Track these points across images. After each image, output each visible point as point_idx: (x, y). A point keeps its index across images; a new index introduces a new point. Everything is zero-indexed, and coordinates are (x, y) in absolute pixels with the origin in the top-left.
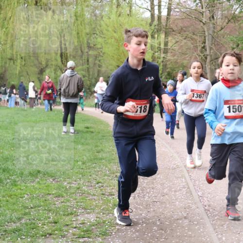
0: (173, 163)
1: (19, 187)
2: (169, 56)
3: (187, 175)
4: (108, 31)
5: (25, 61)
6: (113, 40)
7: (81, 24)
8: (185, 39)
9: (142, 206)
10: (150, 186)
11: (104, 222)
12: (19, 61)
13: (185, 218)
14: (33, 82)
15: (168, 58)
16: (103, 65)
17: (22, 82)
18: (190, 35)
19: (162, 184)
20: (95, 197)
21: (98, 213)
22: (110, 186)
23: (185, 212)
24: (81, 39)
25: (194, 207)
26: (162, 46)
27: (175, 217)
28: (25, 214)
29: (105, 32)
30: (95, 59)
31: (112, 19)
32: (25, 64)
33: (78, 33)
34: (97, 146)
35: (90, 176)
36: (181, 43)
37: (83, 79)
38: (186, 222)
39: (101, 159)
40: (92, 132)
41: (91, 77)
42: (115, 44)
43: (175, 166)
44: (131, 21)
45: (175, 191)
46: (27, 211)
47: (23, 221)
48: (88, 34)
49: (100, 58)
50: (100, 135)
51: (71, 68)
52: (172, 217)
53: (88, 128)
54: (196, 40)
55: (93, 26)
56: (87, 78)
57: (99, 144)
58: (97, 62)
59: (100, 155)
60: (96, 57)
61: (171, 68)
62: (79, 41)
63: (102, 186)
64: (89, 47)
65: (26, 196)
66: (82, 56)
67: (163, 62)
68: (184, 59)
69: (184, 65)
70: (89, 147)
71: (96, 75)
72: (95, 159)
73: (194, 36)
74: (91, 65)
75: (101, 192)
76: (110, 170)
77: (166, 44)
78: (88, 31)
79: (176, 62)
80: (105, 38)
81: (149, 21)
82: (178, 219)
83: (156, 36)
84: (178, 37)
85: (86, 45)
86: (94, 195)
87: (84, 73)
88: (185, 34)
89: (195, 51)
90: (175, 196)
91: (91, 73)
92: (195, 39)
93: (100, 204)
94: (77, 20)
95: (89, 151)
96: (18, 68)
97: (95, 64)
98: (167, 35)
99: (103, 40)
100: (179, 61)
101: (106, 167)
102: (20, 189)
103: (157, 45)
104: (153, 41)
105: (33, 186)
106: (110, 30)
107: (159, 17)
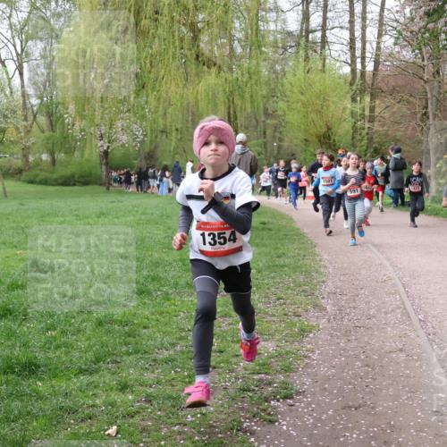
0: (382, 273)
1: (173, 301)
2: (376, 126)
3: (402, 290)
4: (292, 92)
5: (181, 133)
6: (300, 104)
7: (256, 84)
8: (399, 102)
9: (339, 332)
10: (351, 305)
11: (287, 353)
12: (174, 134)
13: (401, 350)
14: (192, 162)
15: (375, 129)
16: (286, 139)
17: (178, 162)
18: (406, 97)
19: (368, 303)
20: (275, 319)
21: (279, 340)
22: (295, 304)
23: (401, 342)
24: (256, 104)
25: (413, 335)
26: (367, 112)
27: (386, 349)
28: (181, 338)
29: (288, 93)
30: (275, 131)
31: (298, 76)
32: (181, 138)
33: (252, 96)
34: (276, 248)
35: (268, 289)
36: (393, 108)
37: (258, 157)
38: (402, 356)
39: (282, 266)
40: (270, 229)
41: (268, 155)
42: (302, 109)
43: (385, 278)
44: (325, 79)
45: (386, 313)
46: (183, 334)
47: (178, 348)
48: (265, 97)
49: (281, 129)
50: (282, 233)
51: (240, 143)
52: (382, 349)
53: (264, 223)
54: (414, 105)
55: (272, 86)
56: (263, 156)
57: (279, 246)
58: (277, 134)
59: (281, 261)
60: (276, 127)
61: (378, 142)
62: (253, 107)
63: (284, 304)
64: (267, 114)
65: (182, 314)
66: (256, 127)
67: (367, 134)
68: (398, 130)
69: (398, 138)
70: (267, 250)
71: (276, 152)
72: (273, 266)
73: (411, 99)
74: (269, 138)
75: (283, 312)
76: (294, 281)
77: (372, 109)
78: (264, 92)
79: (386, 135)
80: (288, 101)
81: (350, 78)
82: (390, 352)
83: (358, 98)
84: (389, 100)
85: (262, 112)
86: (274, 316)
87: (259, 149)
88: (398, 96)
89: (413, 119)
90: (386, 319)
91: (269, 150)
92: (412, 102)
93: (281, 329)
94: (250, 78)
95: (266, 255)
96: (173, 144)
97: (274, 137)
98: (373, 97)
99: (286, 104)
100: (390, 132)
101: (290, 277)
102: (175, 305)
103: (359, 112)
104: (354, 105)
105: (192, 301)
106: (296, 91)
107: (363, 73)
